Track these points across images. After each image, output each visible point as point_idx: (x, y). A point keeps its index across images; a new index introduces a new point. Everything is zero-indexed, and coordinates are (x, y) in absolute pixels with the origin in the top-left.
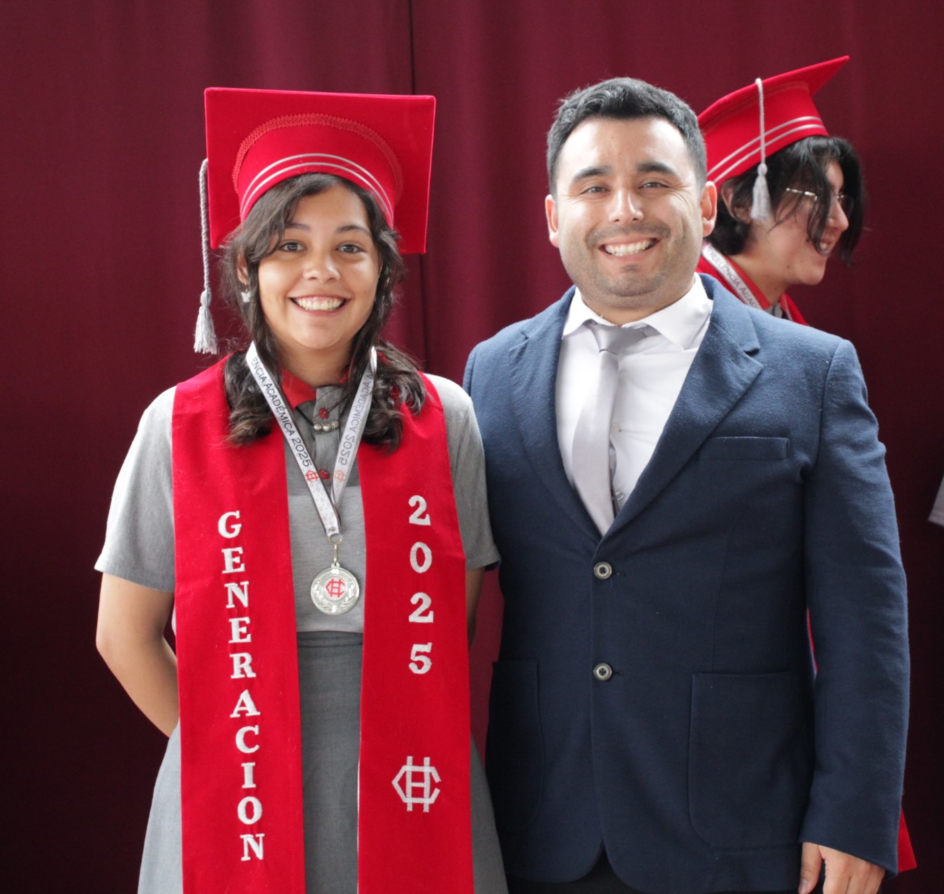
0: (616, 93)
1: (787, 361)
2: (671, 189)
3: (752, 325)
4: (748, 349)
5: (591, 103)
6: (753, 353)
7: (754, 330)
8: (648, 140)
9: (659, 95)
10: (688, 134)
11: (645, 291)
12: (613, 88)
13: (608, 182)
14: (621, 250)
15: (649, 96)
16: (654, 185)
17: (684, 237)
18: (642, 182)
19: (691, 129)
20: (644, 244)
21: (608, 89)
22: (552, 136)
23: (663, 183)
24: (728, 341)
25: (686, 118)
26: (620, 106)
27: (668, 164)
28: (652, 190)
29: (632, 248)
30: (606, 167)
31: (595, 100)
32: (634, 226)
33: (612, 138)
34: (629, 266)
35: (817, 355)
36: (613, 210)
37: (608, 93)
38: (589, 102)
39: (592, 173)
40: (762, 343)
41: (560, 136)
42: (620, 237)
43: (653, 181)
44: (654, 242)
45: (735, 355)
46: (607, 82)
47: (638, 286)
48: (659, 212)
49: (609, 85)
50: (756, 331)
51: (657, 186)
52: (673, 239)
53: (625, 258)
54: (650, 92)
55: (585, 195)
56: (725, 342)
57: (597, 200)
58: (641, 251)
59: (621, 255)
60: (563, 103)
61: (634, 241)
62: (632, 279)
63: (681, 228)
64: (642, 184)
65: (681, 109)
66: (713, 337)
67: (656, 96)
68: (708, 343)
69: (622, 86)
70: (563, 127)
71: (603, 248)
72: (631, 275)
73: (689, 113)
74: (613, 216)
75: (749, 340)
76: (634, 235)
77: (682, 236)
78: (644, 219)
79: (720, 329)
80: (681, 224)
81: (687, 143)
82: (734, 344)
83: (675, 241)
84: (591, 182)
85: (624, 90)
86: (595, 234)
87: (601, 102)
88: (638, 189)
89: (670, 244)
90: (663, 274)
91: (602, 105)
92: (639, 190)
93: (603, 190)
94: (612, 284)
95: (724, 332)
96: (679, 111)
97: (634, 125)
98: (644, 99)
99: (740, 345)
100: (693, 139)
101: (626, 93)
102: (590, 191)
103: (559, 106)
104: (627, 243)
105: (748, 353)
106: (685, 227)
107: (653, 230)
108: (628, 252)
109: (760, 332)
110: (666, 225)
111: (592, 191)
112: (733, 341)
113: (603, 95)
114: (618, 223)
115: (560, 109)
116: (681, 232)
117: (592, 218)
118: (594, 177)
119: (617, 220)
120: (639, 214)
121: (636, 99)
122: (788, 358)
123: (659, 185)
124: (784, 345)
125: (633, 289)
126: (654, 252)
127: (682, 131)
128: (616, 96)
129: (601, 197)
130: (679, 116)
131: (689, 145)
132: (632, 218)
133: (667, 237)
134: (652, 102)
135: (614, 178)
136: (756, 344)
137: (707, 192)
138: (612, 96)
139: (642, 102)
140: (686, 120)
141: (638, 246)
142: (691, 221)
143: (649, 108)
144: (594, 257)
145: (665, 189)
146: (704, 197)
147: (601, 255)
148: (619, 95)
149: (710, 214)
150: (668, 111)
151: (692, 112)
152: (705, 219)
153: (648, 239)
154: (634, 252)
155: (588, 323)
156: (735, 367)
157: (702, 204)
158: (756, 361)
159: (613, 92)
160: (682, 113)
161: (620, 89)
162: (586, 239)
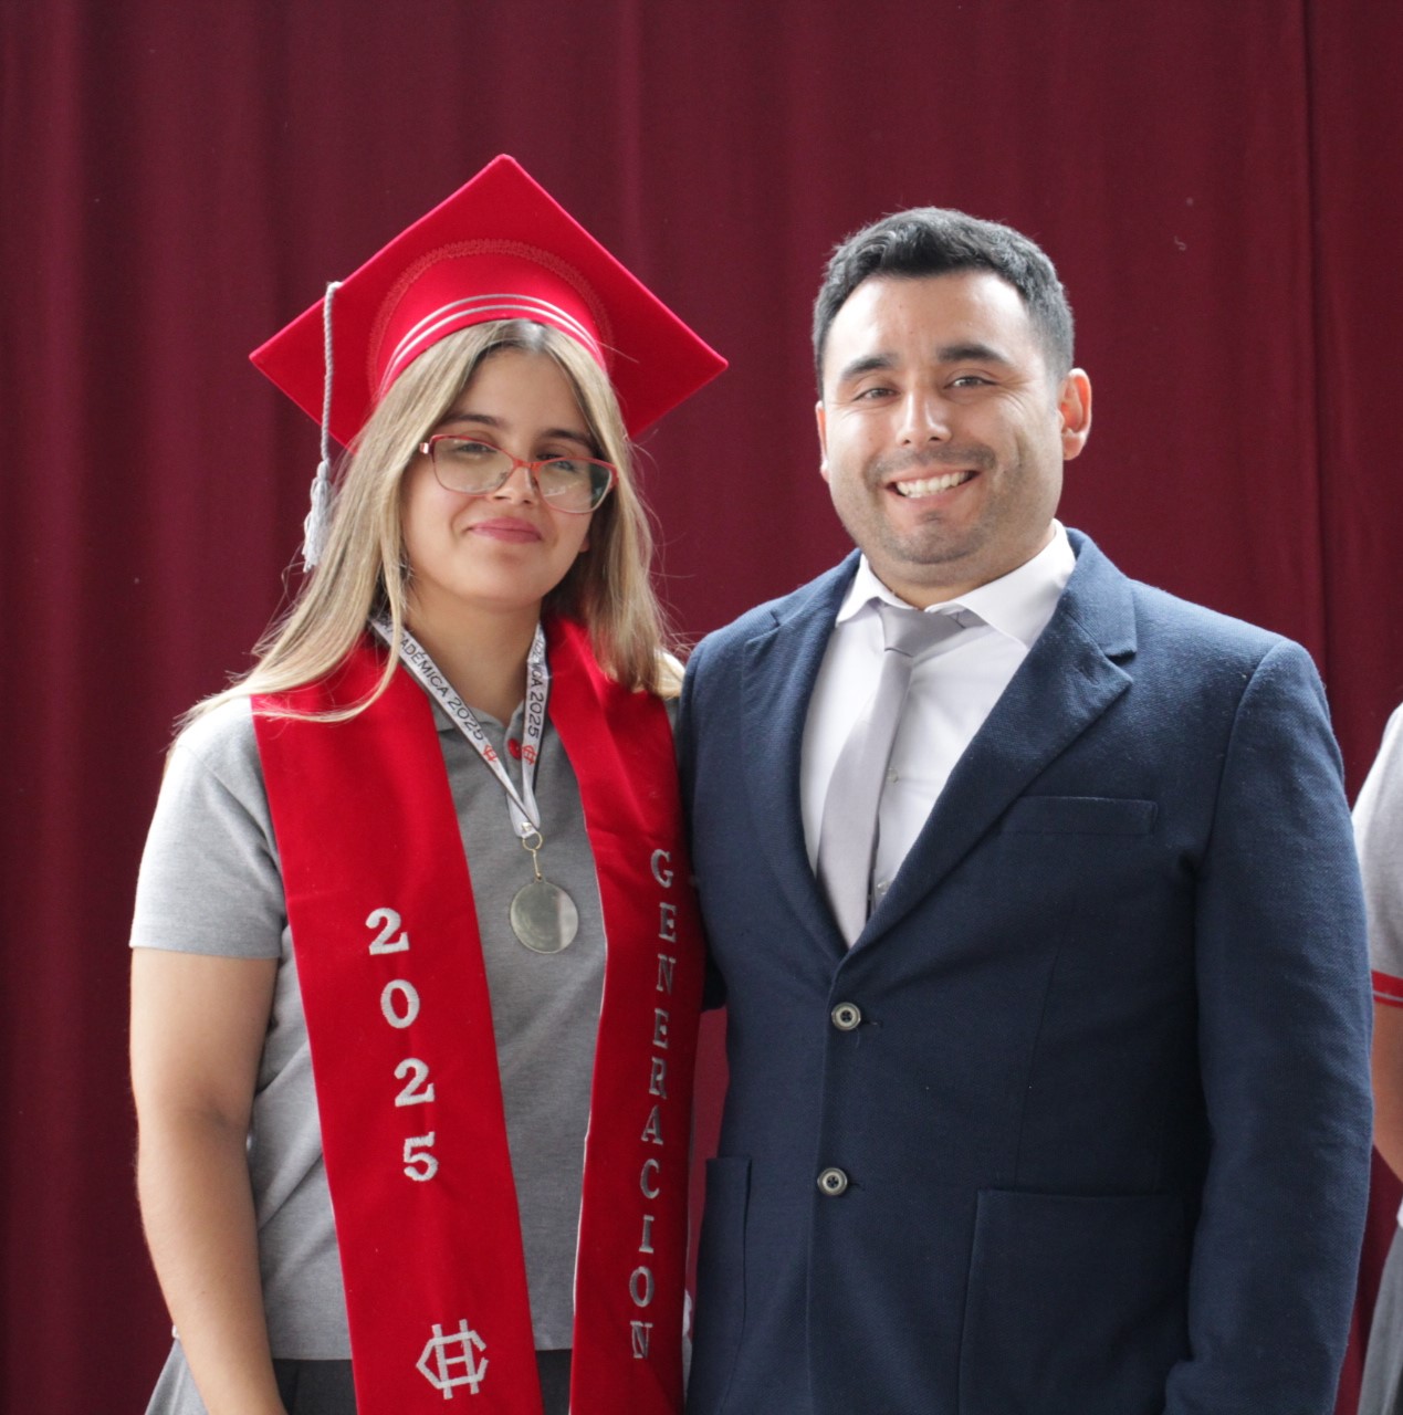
0: (906, 235)
1: (1176, 674)
2: (999, 388)
3: (1132, 613)
4: (1115, 650)
5: (866, 253)
6: (1124, 659)
7: (1134, 621)
8: (964, 310)
9: (981, 233)
10: (1033, 295)
11: (955, 555)
13: (896, 379)
14: (916, 489)
15: (962, 236)
16: (970, 381)
17: (1020, 465)
18: (950, 375)
19: (1036, 285)
20: (956, 478)
21: (894, 230)
22: (820, 306)
23: (986, 379)
24: (1078, 640)
25: (1029, 269)
26: (911, 255)
27: (995, 346)
28: (968, 391)
29: (934, 485)
30: (889, 355)
31: (872, 247)
32: (934, 451)
33: (901, 307)
34: (929, 513)
35: (1227, 664)
36: (901, 425)
37: (893, 235)
38: (864, 250)
39: (869, 365)
40: (1141, 644)
41: (829, 306)
42: (913, 469)
43: (968, 374)
44: (971, 476)
45: (1088, 662)
46: (895, 217)
47: (942, 548)
48: (979, 426)
49: (896, 222)
50: (1137, 624)
51: (976, 383)
52: (1000, 469)
53: (921, 501)
54: (967, 230)
55: (860, 402)
56: (1072, 642)
57: (876, 411)
58: (951, 487)
59: (919, 496)
60: (836, 252)
61: (939, 475)
62: (933, 536)
63: (1015, 450)
64: (950, 381)
65: (1023, 254)
66: (1055, 632)
67: (975, 236)
68: (1044, 641)
69: (916, 223)
70: (833, 290)
71: (893, 487)
72: (931, 528)
73: (1035, 261)
74: (901, 435)
75: (1121, 638)
76: (934, 465)
77: (1017, 463)
78: (951, 439)
79: (1069, 619)
80: (1013, 444)
81: (1030, 308)
82: (1087, 644)
83: (1005, 472)
84: (868, 382)
85: (918, 229)
86: (879, 465)
87: (882, 249)
88: (943, 389)
89: (996, 479)
90: (986, 525)
91: (883, 255)
92: (944, 391)
93: (888, 393)
94: (903, 543)
95: (1075, 624)
96: (1016, 258)
97: (937, 287)
98: (953, 243)
99: (1100, 645)
100: (1040, 301)
101: (920, 235)
102: (869, 395)
103: (829, 258)
104: (927, 477)
105: (1114, 659)
106: (1022, 448)
107: (967, 457)
108: (929, 492)
109: (1143, 626)
110: (988, 447)
111: (873, 396)
112: (1088, 639)
113: (887, 238)
114: (909, 446)
115: (831, 264)
116: (1014, 457)
117: (871, 439)
118: (873, 371)
119: (907, 442)
120: (941, 430)
121: (937, 243)
122: (1179, 671)
123: (979, 382)
124: (1176, 649)
125: (935, 551)
126: (970, 491)
127: (1022, 292)
128: (906, 239)
129: (884, 406)
130: (1018, 264)
131: (1032, 311)
132: (929, 437)
133: (992, 467)
134: (967, 246)
135: (903, 372)
136: (1132, 645)
137: (1074, 387)
138: (900, 239)
139: (947, 246)
140: (1029, 271)
141: (946, 481)
142: (1033, 438)
143: (961, 255)
144: (878, 502)
145: (990, 387)
146: (1068, 394)
147: (889, 497)
148: (909, 238)
149: (1080, 421)
150: (996, 260)
151: (1043, 257)
152: (1070, 431)
153: (961, 471)
154: (938, 491)
155: (875, 603)
156: (1084, 681)
157: (1063, 407)
158: (1123, 674)
159: (901, 232)
160: (1024, 259)
161: (912, 228)
162: (865, 475)
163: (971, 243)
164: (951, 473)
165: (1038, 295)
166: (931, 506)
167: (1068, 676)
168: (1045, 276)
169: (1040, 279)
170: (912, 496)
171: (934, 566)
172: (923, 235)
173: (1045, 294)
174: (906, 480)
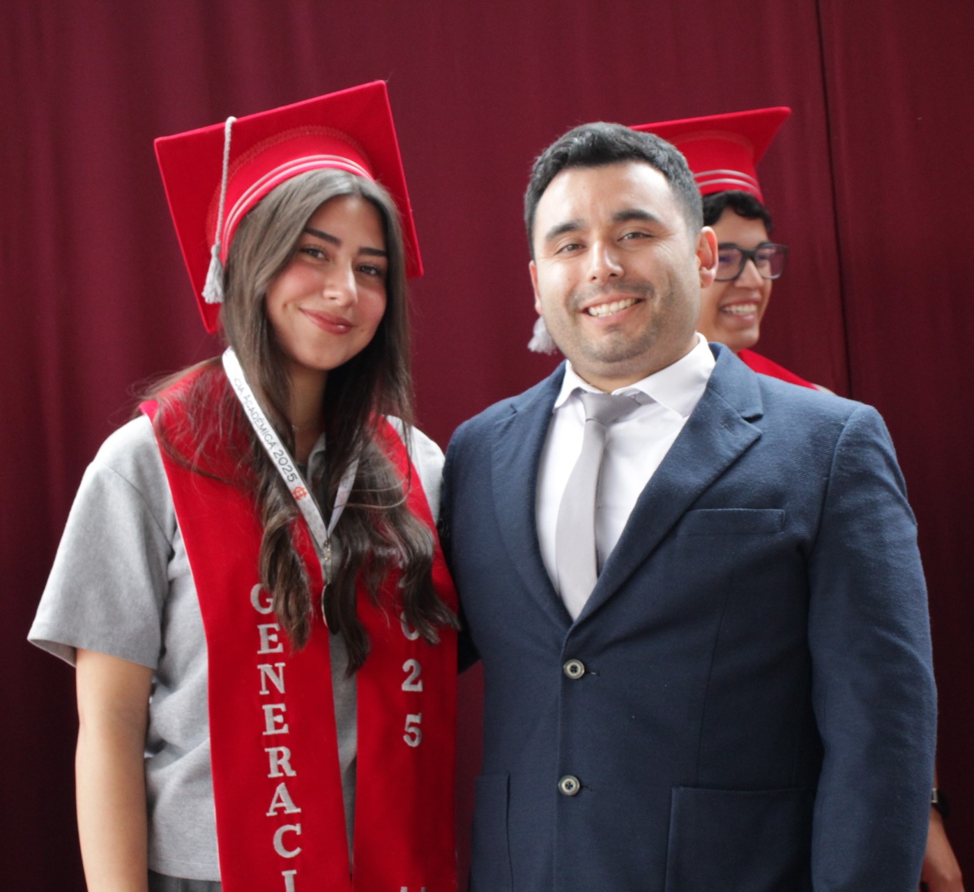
0: (584, 139)
2: (654, 238)
3: (758, 390)
4: (749, 414)
5: (558, 153)
6: (754, 419)
7: (760, 395)
8: (625, 186)
9: (635, 137)
11: (632, 354)
12: (582, 134)
13: (584, 238)
14: (603, 310)
15: (623, 138)
16: (635, 236)
17: (672, 293)
18: (621, 232)
20: (628, 302)
21: (576, 136)
22: (528, 196)
23: (645, 233)
24: (722, 407)
26: (589, 152)
27: (651, 210)
28: (634, 242)
29: (614, 307)
30: (578, 220)
31: (562, 149)
32: (613, 283)
36: (589, 268)
37: (576, 140)
38: (556, 152)
39: (566, 230)
40: (766, 408)
42: (599, 297)
43: (634, 231)
44: (638, 301)
45: (729, 421)
46: (576, 129)
47: (622, 349)
48: (643, 263)
49: (577, 133)
50: (762, 396)
51: (639, 237)
52: (659, 298)
53: (607, 318)
54: (626, 134)
55: (560, 255)
56: (719, 408)
57: (571, 260)
58: (626, 308)
59: (604, 315)
61: (618, 300)
62: (616, 341)
63: (668, 283)
64: (621, 236)
67: (631, 138)
68: (699, 410)
69: (590, 130)
70: (536, 183)
71: (586, 311)
72: (614, 336)
74: (590, 273)
75: (752, 406)
76: (614, 294)
77: (670, 292)
78: (624, 275)
79: (717, 395)
80: (666, 279)
81: (673, 186)
82: (729, 409)
83: (662, 299)
84: (565, 240)
86: (576, 296)
87: (569, 150)
88: (615, 243)
89: (656, 304)
91: (570, 154)
92: (618, 243)
93: (579, 247)
94: (596, 348)
95: (719, 397)
96: (660, 152)
97: (607, 173)
98: (617, 142)
99: (738, 411)
101: (594, 138)
102: (565, 250)
104: (609, 302)
105: (747, 419)
106: (673, 281)
107: (635, 289)
108: (612, 312)
109: (766, 397)
110: (648, 282)
111: (569, 250)
112: (729, 407)
113: (571, 142)
114: (596, 282)
116: (667, 287)
117: (569, 279)
118: (567, 234)
119: (594, 278)
120: (617, 268)
123: (642, 236)
124: (791, 409)
125: (618, 352)
126: (640, 309)
127: (666, 174)
129: (578, 255)
130: (662, 157)
131: (674, 188)
132: (609, 274)
134: (626, 144)
136: (759, 410)
137: (705, 240)
138: (580, 143)
139: (613, 144)
140: (670, 161)
141: (622, 304)
142: (681, 274)
143: (623, 150)
144: (576, 322)
145: (649, 239)
146: (701, 245)
147: (584, 318)
148: (587, 140)
149: (711, 263)
150: (647, 153)
151: (678, 153)
152: (705, 269)
153: (632, 298)
154: (618, 311)
155: (577, 392)
156: (728, 433)
157: (699, 253)
158: (755, 428)
159: (581, 138)
160: (666, 153)
161: (588, 134)
162: (567, 304)
163: (629, 142)
164: (625, 299)
165: (677, 177)
166: (613, 321)
167: (717, 430)
168: (681, 165)
169: (677, 167)
170: (600, 316)
171: (617, 364)
172: (596, 138)
173: (683, 177)
174: (596, 305)
